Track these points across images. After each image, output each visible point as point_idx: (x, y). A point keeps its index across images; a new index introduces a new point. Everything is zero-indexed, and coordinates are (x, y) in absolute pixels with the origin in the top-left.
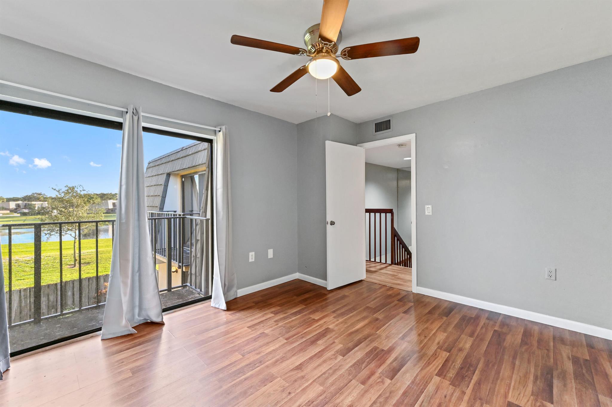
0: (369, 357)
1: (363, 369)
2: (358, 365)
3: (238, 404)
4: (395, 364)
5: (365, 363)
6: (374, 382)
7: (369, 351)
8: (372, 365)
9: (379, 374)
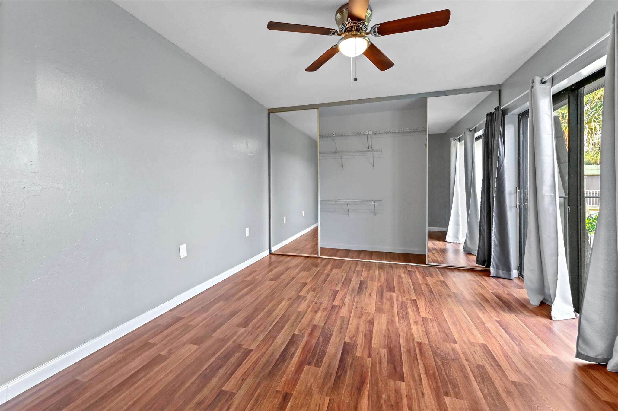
0: (320, 349)
1: (320, 335)
2: (327, 339)
3: (376, 298)
4: (292, 350)
5: (321, 341)
6: (307, 329)
7: (324, 358)
8: (314, 342)
9: (305, 336)
